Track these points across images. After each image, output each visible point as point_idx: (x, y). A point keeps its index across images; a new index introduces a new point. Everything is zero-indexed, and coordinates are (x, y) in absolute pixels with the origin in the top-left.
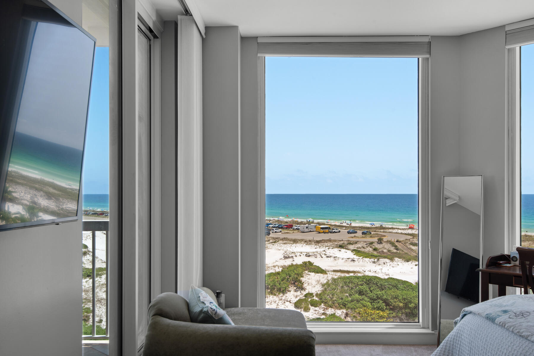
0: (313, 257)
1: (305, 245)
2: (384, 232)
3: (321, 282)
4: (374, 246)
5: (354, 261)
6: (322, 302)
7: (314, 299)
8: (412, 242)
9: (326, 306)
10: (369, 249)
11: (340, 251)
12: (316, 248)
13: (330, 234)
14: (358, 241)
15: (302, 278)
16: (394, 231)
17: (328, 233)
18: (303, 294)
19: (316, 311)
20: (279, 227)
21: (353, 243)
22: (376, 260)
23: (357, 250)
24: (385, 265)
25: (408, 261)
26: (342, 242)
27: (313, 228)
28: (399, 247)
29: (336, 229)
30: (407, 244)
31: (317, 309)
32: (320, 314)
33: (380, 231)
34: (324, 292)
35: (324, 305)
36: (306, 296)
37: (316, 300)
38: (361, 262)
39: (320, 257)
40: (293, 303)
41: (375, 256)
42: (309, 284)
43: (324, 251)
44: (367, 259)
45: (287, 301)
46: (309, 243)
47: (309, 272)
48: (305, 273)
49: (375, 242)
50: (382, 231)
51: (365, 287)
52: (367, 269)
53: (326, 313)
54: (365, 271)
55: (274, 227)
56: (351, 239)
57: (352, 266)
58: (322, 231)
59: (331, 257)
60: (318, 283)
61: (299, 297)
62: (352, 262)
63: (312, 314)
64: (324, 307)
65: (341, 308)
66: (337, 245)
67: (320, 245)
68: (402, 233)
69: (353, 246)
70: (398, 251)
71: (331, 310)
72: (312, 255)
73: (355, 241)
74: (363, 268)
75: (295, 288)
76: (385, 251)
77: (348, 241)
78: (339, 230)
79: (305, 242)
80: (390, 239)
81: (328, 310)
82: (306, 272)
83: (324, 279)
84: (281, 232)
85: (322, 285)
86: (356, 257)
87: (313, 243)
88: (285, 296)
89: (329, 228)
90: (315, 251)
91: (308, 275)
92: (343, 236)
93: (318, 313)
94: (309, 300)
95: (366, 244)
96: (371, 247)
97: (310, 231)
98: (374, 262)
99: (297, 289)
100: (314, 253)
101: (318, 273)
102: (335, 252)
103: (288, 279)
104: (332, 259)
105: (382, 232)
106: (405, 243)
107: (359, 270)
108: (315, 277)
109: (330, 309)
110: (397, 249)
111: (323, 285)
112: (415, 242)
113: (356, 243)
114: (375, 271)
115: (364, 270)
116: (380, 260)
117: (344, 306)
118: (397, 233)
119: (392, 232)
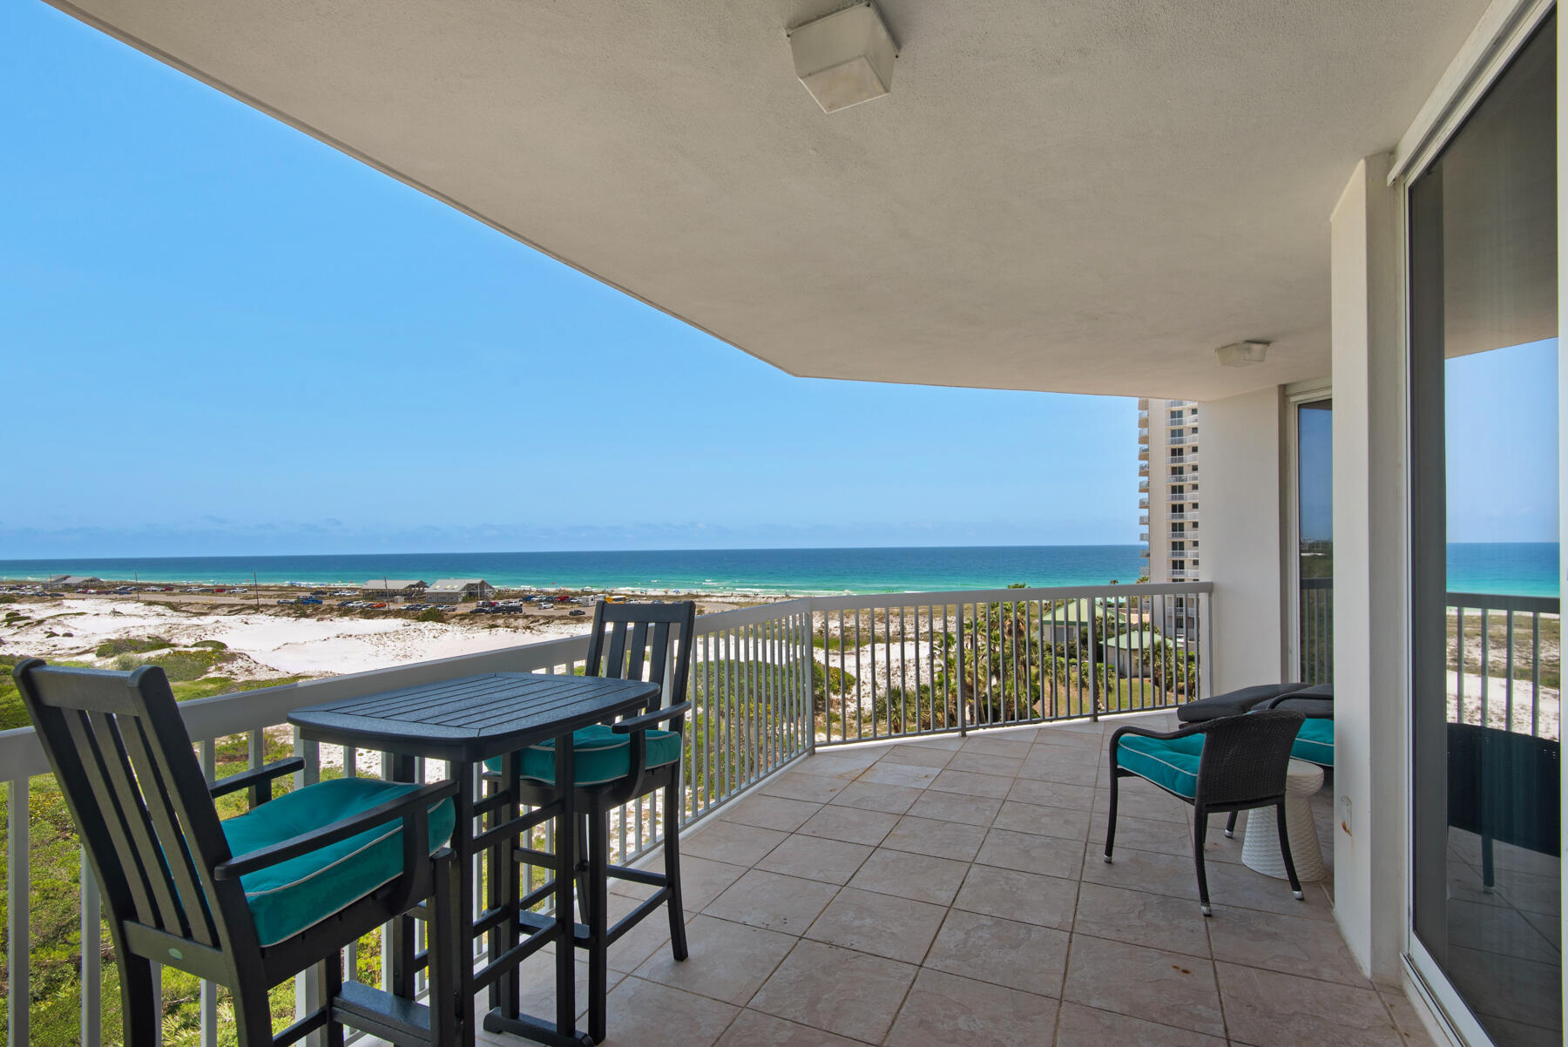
16: (714, 599)
20: (548, 600)
55: (541, 601)
68: (724, 602)
84: (552, 607)
118: (717, 602)
119: (711, 602)
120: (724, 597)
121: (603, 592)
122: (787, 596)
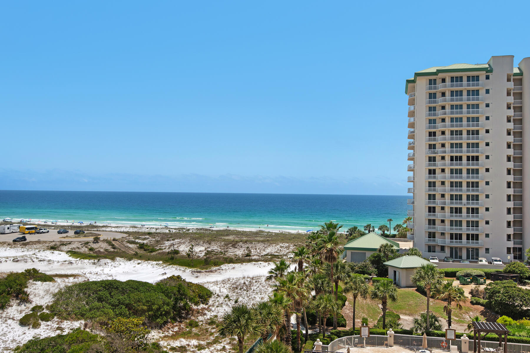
0: (23, 262)
1: (8, 248)
2: (97, 231)
3: (51, 291)
4: (89, 245)
5: (72, 263)
6: (55, 315)
7: (44, 313)
8: (129, 241)
9: (59, 319)
10: (84, 250)
11: (53, 253)
12: (23, 251)
13: (37, 235)
14: (72, 242)
15: (26, 289)
16: (108, 229)
17: (35, 233)
18: (29, 308)
19: (48, 325)
21: (66, 244)
22: (96, 261)
23: (73, 251)
24: (106, 266)
25: (130, 260)
26: (53, 243)
27: (16, 228)
28: (117, 246)
29: (44, 229)
30: (124, 243)
31: (49, 323)
32: (54, 328)
33: (93, 229)
34: (56, 303)
35: (58, 318)
36: (33, 309)
37: (47, 313)
38: (80, 265)
39: (31, 262)
40: (18, 320)
41: (93, 257)
42: (35, 295)
43: (34, 254)
44: (86, 260)
45: (10, 319)
46: (14, 246)
47: (34, 281)
48: (29, 282)
49: (91, 242)
50: (95, 229)
51: (104, 293)
52: (87, 271)
53: (61, 327)
54: (85, 274)
56: (63, 240)
57: (69, 269)
58: (27, 231)
59: (44, 260)
60: (47, 293)
61: (25, 312)
62: (70, 265)
63: (44, 330)
64: (58, 320)
65: (79, 319)
66: (48, 246)
67: (27, 247)
68: (116, 232)
69: (67, 247)
70: (116, 250)
71: (67, 322)
72: (21, 260)
73: (69, 241)
74: (82, 271)
75: (19, 301)
76: (102, 250)
77: (60, 241)
78: (48, 230)
79: (9, 244)
80: (106, 238)
81: (63, 323)
82: (31, 281)
83: (54, 288)
85: (53, 295)
86: (73, 259)
87: (19, 246)
88: (5, 313)
89: (36, 228)
90: (22, 255)
91: (33, 285)
92: (53, 236)
93: (51, 328)
94: (39, 314)
95: (81, 245)
96: (86, 247)
97: (13, 232)
98: (94, 264)
99: (20, 302)
100: (22, 257)
101: (45, 281)
102: (48, 255)
103: (9, 291)
104: (46, 263)
105: (95, 231)
106: (121, 241)
107: (78, 272)
108: (43, 286)
109: (65, 321)
110: (114, 248)
111: (55, 295)
112: (132, 240)
113: (70, 243)
114: (96, 272)
115: (84, 272)
116: (101, 260)
117: (82, 316)
118: (111, 231)
119: (106, 231)
120: (117, 227)
121: (21, 222)
122: (166, 227)
